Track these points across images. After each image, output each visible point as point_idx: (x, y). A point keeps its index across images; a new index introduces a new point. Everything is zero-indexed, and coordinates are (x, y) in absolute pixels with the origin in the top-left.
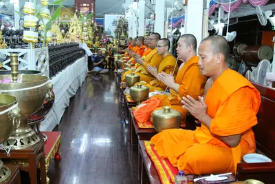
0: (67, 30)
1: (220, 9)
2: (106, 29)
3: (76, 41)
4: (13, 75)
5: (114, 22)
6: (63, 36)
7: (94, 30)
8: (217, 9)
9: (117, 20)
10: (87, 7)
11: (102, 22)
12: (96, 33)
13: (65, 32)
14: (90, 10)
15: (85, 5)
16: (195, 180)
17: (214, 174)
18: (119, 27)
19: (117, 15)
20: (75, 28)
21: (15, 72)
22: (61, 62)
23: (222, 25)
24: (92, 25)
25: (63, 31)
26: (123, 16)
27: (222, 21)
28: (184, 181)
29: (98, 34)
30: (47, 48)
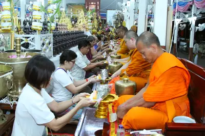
0: (76, 22)
1: (193, 6)
2: (108, 21)
3: (82, 30)
4: (17, 52)
5: (114, 16)
6: (73, 25)
7: (98, 21)
8: (191, 6)
9: (116, 14)
10: (94, 4)
11: (105, 16)
12: (100, 24)
13: (75, 23)
14: (96, 7)
15: (92, 3)
16: (131, 133)
17: (147, 129)
18: (117, 20)
19: (116, 11)
20: (82, 20)
21: (18, 51)
22: (66, 45)
23: (195, 18)
24: (97, 18)
25: (73, 22)
26: (120, 11)
27: (195, 15)
28: (122, 133)
29: (102, 25)
30: (52, 34)
